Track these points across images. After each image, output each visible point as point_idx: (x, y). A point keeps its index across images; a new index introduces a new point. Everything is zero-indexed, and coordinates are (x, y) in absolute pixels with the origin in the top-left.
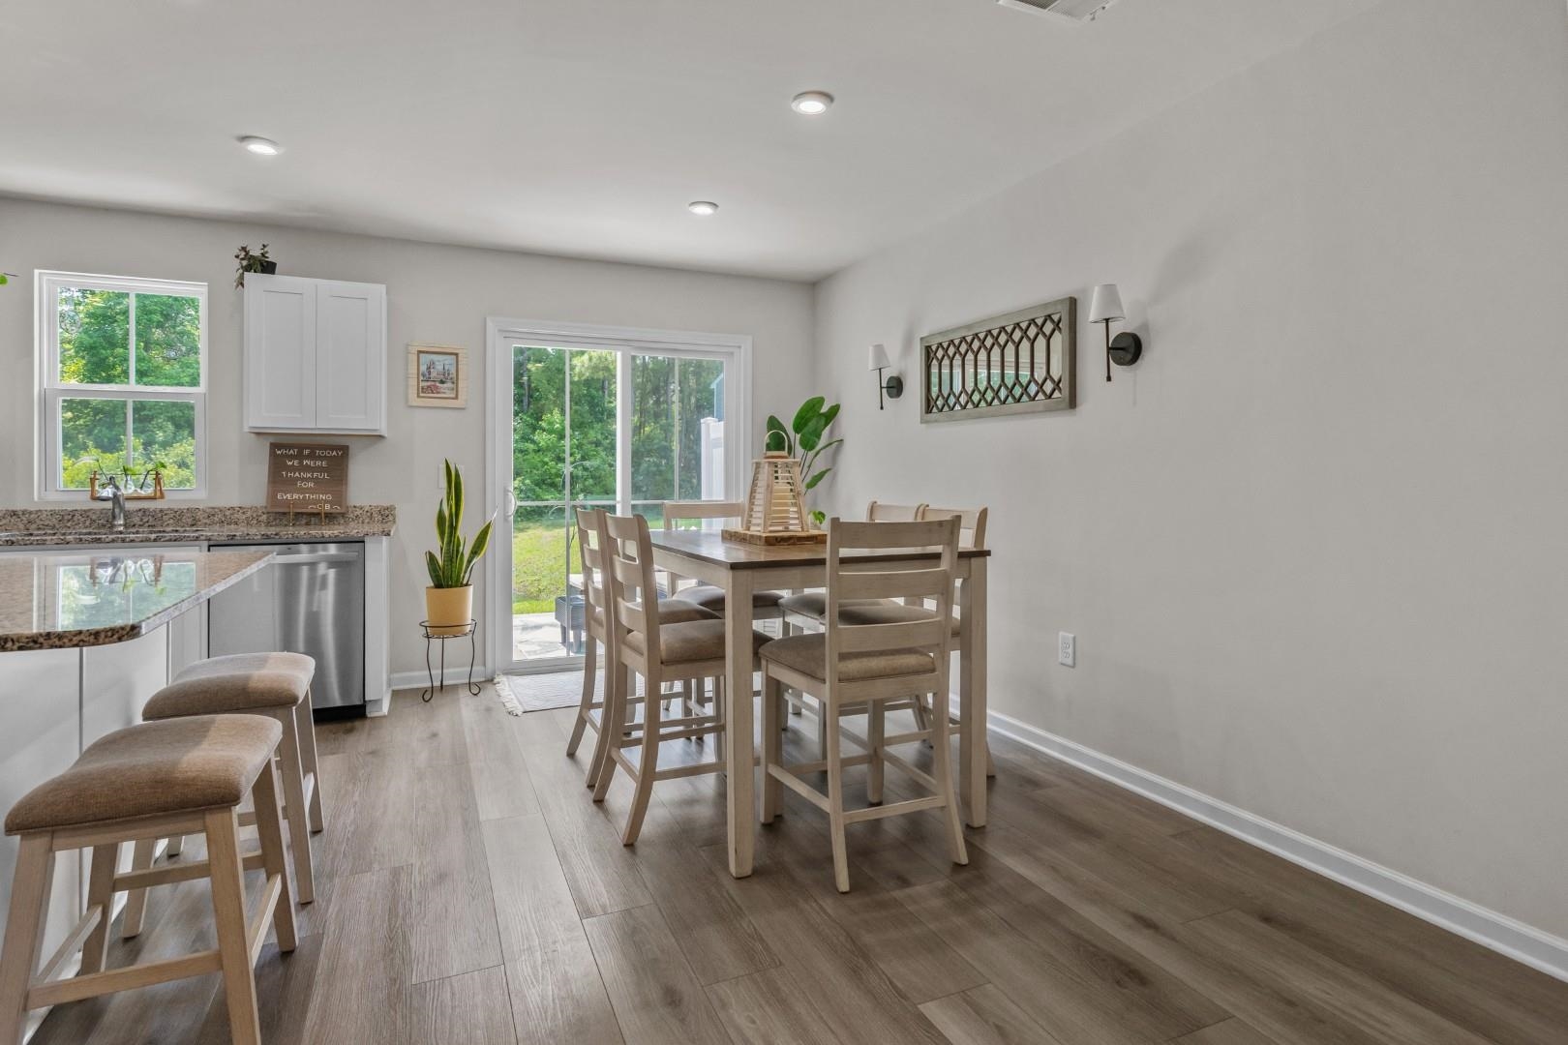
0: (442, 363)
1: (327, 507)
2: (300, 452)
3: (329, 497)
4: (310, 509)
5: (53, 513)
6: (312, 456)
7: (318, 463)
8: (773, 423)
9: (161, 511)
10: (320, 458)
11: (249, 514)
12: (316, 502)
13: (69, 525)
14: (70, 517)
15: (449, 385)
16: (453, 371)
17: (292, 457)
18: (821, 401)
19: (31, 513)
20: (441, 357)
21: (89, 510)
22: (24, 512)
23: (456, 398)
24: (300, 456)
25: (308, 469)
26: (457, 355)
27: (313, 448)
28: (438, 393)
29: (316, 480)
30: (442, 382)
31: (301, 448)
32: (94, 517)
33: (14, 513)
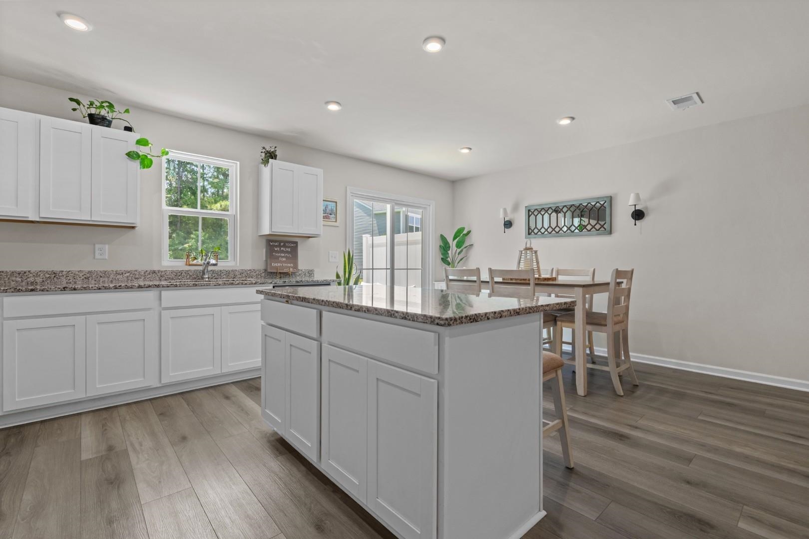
0: (331, 206)
1: (291, 269)
2: (280, 244)
3: (292, 265)
4: (285, 271)
5: (172, 272)
6: (284, 246)
7: (287, 249)
8: (443, 238)
9: (221, 271)
10: (289, 247)
11: (257, 273)
12: (287, 267)
13: (179, 278)
14: (180, 274)
15: (333, 216)
16: (335, 209)
17: (276, 246)
18: (463, 229)
19: (162, 272)
20: (330, 203)
21: (189, 270)
22: (159, 271)
23: (336, 221)
24: (280, 246)
25: (283, 252)
26: (336, 202)
27: (285, 242)
28: (329, 219)
29: (286, 257)
30: (331, 214)
31: (280, 242)
32: (191, 274)
33: (154, 272)
